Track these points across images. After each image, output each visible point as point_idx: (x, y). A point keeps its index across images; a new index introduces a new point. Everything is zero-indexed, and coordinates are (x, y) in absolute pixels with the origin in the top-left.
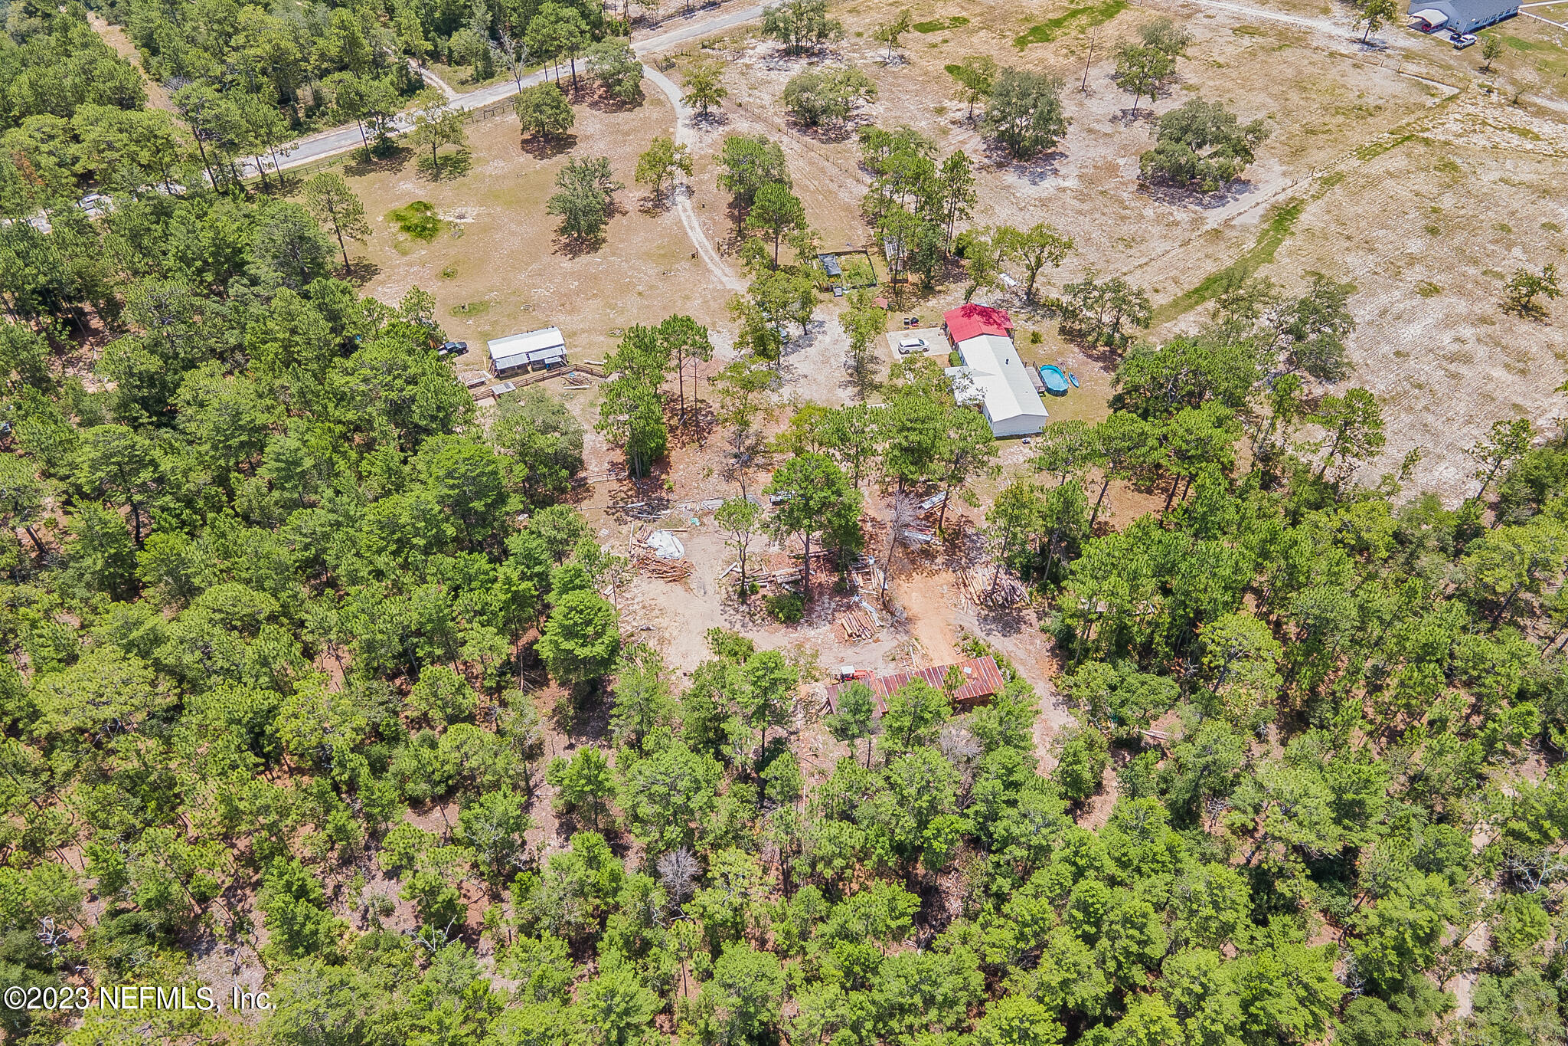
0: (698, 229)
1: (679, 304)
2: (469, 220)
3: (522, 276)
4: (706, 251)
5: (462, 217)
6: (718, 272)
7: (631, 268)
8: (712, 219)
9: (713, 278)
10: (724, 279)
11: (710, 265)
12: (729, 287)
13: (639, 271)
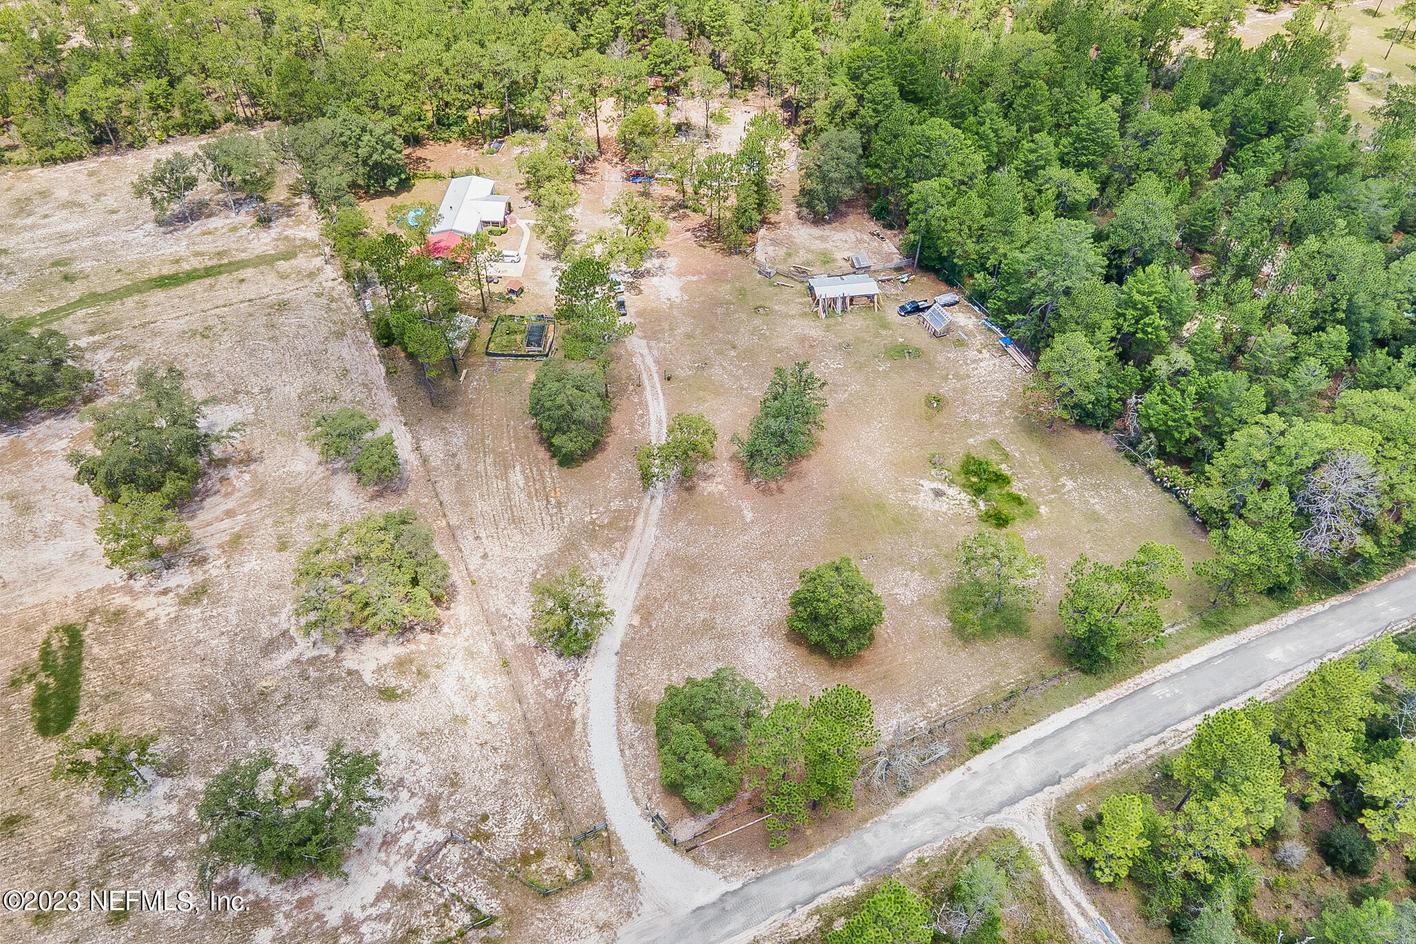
0: (653, 418)
1: (699, 331)
2: (928, 485)
3: (855, 387)
4: (653, 387)
5: (938, 494)
6: (650, 361)
7: (738, 379)
8: (632, 431)
9: (655, 352)
10: (645, 351)
11: (654, 369)
12: (644, 342)
13: (730, 374)
